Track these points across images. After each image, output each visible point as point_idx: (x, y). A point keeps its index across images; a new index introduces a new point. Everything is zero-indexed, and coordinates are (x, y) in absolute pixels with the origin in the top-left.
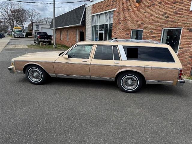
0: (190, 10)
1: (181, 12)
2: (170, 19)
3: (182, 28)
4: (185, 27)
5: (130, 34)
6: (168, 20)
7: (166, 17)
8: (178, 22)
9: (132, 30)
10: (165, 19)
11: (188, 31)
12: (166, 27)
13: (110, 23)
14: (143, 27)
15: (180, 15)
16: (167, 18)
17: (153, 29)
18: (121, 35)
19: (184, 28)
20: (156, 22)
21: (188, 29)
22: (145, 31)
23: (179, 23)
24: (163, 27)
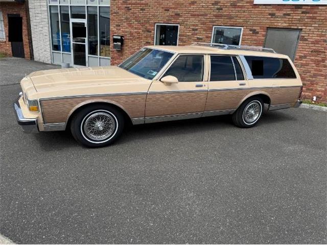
0: (254, 3)
1: (240, 4)
2: (225, 12)
3: (242, 28)
4: (248, 27)
5: (153, 32)
6: (222, 13)
7: (218, 9)
8: (237, 18)
9: (156, 24)
10: (218, 11)
11: (251, 32)
12: (219, 24)
13: (100, 5)
14: (178, 20)
15: (240, 9)
16: (220, 11)
17: (197, 25)
18: (132, 30)
19: (245, 27)
20: (202, 15)
21: (251, 30)
22: (183, 27)
23: (239, 21)
24: (215, 24)
